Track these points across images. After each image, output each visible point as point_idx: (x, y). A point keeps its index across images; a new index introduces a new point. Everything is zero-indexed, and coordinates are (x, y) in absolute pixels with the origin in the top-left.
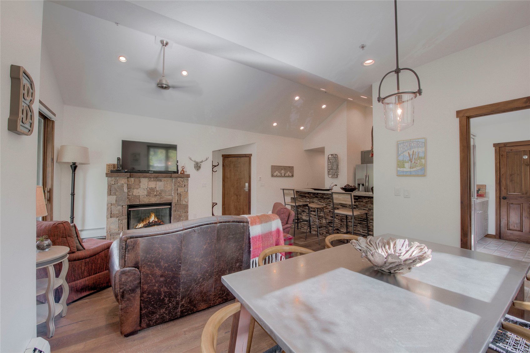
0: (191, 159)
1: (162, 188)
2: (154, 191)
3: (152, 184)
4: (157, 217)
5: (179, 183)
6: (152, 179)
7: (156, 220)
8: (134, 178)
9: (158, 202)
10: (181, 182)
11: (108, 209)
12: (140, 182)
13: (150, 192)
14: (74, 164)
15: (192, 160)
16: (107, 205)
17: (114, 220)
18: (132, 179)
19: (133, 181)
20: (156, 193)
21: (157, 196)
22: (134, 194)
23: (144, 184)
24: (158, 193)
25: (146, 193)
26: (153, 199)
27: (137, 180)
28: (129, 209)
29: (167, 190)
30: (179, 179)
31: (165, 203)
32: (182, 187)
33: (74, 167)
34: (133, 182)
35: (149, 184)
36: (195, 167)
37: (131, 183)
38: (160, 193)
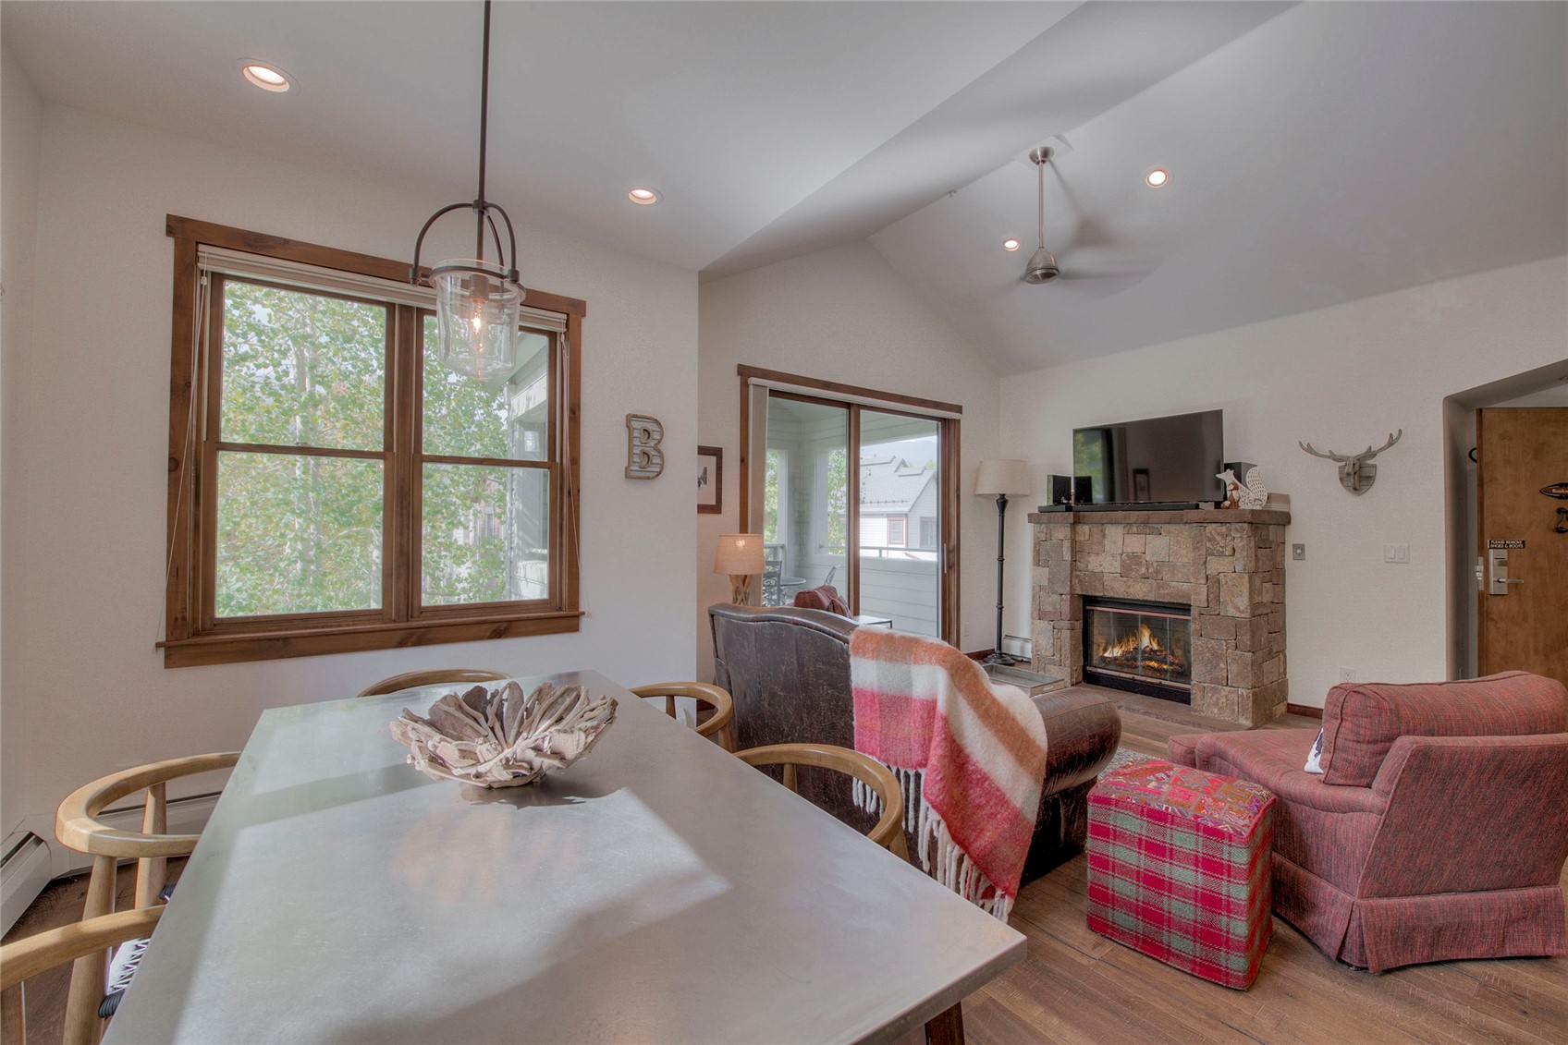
0: (1309, 450)
1: (1163, 556)
2: (1139, 564)
3: (1135, 543)
4: (1156, 640)
5: (1210, 540)
6: (1135, 529)
7: (1155, 647)
8: (1090, 526)
9: (1151, 597)
10: (1218, 538)
11: (1034, 597)
12: (1104, 536)
13: (1131, 563)
14: (1003, 496)
15: (1316, 454)
16: (1033, 588)
17: (1044, 625)
18: (1086, 528)
19: (1087, 532)
20: (1143, 570)
21: (1150, 581)
22: (1090, 568)
23: (1114, 542)
24: (1150, 570)
25: (1117, 567)
26: (1137, 587)
27: (1096, 529)
28: (1088, 607)
29: (1179, 564)
30: (1210, 528)
31: (1174, 603)
32: (1221, 555)
33: (1003, 503)
34: (1087, 537)
35: (1127, 541)
36: (1341, 480)
37: (1082, 539)
38: (1157, 572)
